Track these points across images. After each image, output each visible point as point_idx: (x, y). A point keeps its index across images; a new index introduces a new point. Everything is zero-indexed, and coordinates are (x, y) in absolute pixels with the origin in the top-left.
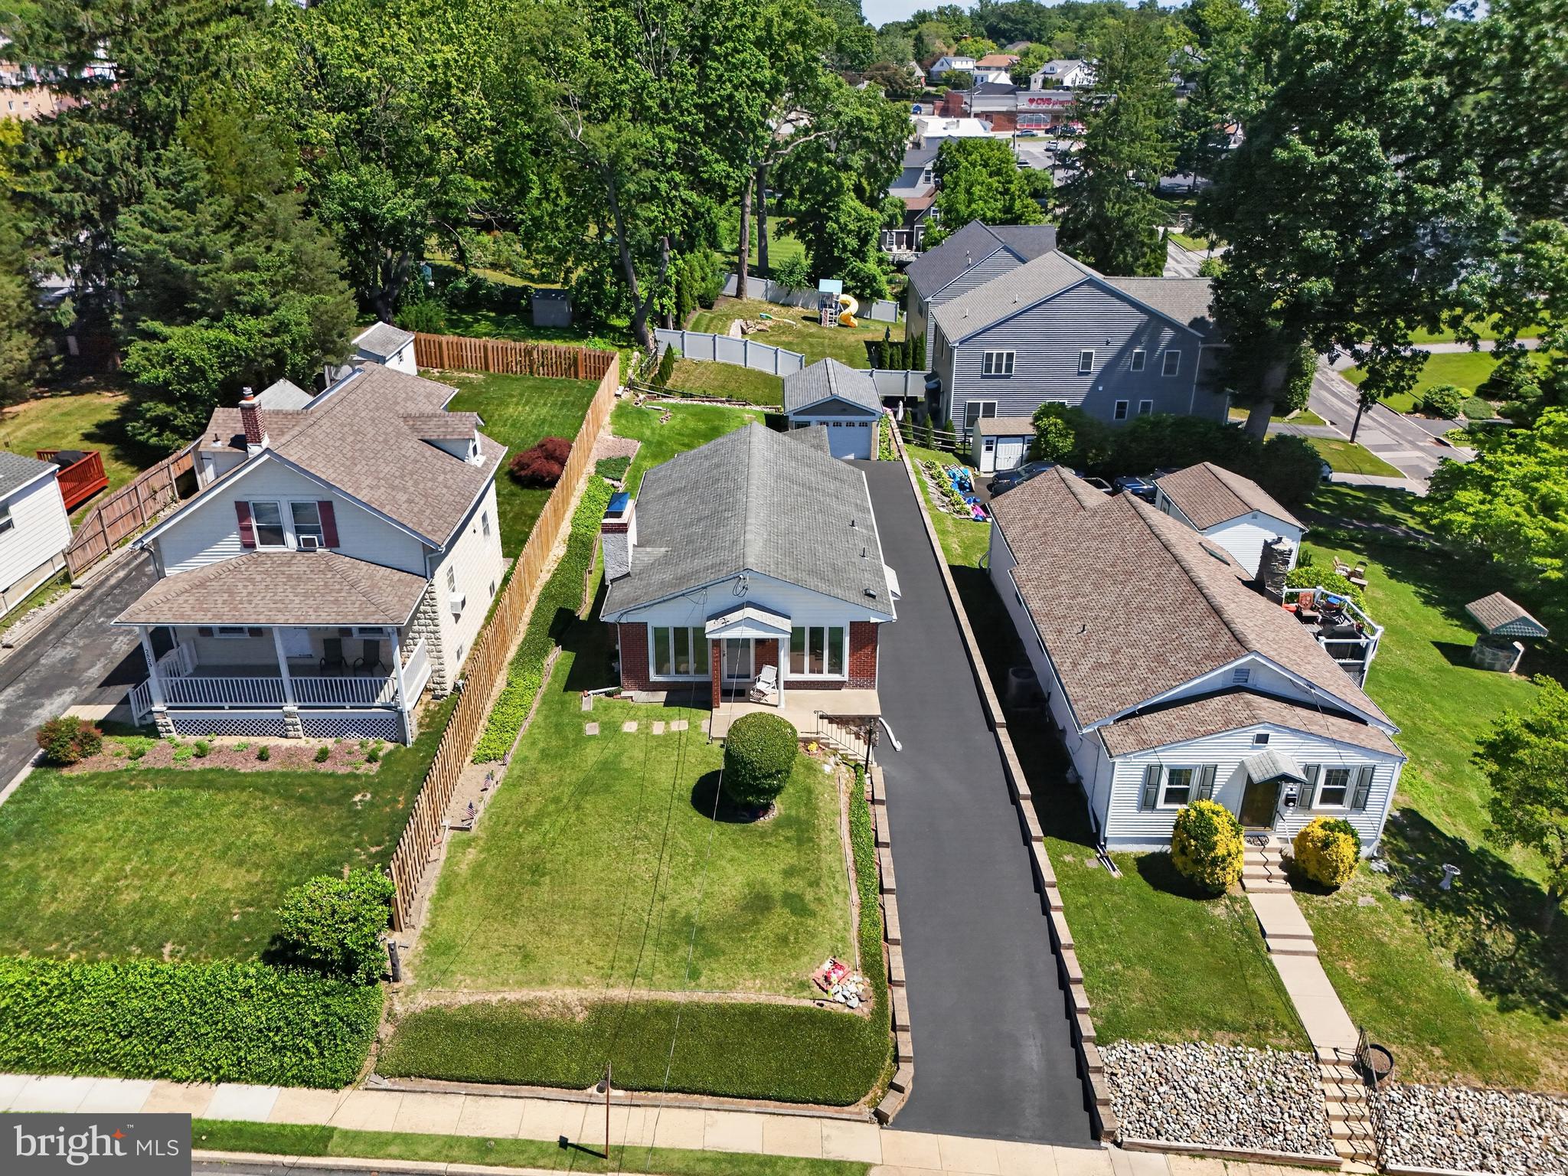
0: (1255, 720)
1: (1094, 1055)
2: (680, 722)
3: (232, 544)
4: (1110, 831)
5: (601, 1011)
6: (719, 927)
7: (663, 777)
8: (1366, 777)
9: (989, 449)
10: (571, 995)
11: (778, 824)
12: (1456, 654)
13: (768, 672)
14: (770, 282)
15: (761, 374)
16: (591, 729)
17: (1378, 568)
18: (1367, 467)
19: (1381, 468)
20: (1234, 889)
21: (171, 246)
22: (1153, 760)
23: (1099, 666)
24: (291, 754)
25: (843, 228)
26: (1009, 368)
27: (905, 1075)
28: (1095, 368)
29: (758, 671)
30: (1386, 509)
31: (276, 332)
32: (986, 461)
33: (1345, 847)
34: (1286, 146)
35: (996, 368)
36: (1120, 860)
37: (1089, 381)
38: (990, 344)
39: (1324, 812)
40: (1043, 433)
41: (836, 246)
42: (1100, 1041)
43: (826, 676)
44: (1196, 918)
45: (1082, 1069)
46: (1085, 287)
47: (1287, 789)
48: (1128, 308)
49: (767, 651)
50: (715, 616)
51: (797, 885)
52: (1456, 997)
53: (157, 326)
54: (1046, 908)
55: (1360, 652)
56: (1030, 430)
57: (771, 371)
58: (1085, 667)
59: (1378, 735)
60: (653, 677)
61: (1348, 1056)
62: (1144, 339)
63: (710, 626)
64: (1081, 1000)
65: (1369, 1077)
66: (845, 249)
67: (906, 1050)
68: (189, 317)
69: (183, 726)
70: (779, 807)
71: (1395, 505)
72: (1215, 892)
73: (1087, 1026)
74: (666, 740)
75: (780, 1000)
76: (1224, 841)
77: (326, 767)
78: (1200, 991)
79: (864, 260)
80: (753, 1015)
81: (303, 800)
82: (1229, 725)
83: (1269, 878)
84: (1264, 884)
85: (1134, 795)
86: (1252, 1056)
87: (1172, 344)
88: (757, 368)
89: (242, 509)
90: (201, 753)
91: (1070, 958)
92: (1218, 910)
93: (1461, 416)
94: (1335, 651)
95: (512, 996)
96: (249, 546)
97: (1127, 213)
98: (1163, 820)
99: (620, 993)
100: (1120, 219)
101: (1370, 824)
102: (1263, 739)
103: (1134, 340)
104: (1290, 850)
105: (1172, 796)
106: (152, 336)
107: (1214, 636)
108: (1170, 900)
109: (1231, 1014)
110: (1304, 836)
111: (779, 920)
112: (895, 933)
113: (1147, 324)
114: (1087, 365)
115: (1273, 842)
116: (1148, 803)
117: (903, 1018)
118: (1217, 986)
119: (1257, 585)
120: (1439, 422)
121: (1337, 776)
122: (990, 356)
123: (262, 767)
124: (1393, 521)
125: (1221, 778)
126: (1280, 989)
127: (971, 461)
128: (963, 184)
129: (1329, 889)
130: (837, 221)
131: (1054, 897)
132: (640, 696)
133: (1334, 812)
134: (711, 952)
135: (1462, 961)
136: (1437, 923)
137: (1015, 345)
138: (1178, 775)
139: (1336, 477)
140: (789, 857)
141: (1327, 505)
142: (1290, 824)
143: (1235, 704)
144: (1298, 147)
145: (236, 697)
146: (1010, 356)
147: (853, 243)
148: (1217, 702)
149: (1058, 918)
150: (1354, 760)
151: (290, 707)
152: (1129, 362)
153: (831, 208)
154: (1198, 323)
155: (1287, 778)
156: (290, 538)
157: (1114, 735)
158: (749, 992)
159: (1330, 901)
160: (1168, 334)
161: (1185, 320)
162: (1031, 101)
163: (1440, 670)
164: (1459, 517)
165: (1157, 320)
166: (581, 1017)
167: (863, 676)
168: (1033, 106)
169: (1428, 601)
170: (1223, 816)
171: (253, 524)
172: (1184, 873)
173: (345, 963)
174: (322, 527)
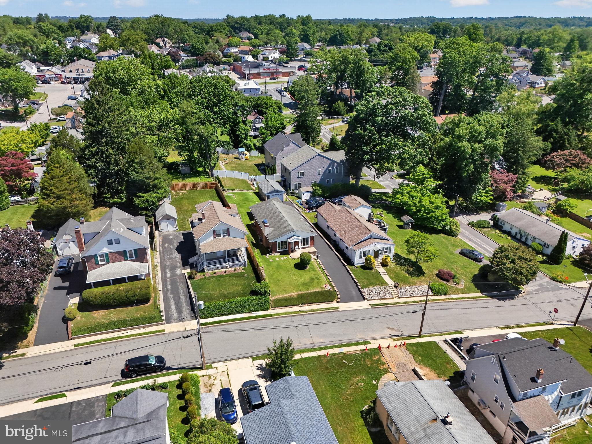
0: (374, 242)
1: (361, 290)
2: (285, 257)
3: (212, 238)
4: (356, 263)
5: (298, 295)
6: (309, 282)
7: (288, 265)
8: (390, 248)
9: (303, 195)
10: (294, 294)
11: (309, 269)
12: (401, 227)
13: (297, 247)
15: (239, 179)
16: (271, 260)
17: (385, 212)
18: (378, 187)
19: (381, 187)
20: (374, 268)
22: (361, 250)
23: (349, 238)
24: (229, 271)
25: (241, 133)
26: (303, 175)
27: (339, 296)
28: (321, 173)
29: (295, 247)
30: (384, 198)
32: (303, 197)
33: (389, 259)
34: (357, 130)
35: (301, 175)
36: (358, 267)
37: (320, 176)
38: (298, 170)
39: (385, 255)
40: (315, 190)
41: (240, 138)
42: (362, 289)
43: (306, 246)
44: (370, 273)
45: (361, 292)
46: (318, 156)
47: (380, 252)
49: (297, 243)
50: (289, 238)
51: (316, 276)
52: (406, 276)
53: (141, 194)
54: (350, 274)
55: (385, 230)
56: (312, 190)
57: (241, 178)
58: (347, 238)
59: (391, 242)
60: (278, 251)
61: (393, 285)
62: (331, 166)
63: (289, 240)
64: (358, 284)
65: (396, 287)
66: (242, 138)
67: (338, 293)
68: (148, 192)
69: (209, 270)
70: (308, 267)
71: (386, 196)
72: (372, 268)
73: (360, 287)
74: (285, 260)
76: (373, 260)
77: (236, 272)
78: (373, 281)
79: (247, 140)
80: (318, 292)
81: (237, 277)
82: (371, 243)
83: (379, 265)
85: (359, 256)
86: (382, 287)
87: (337, 167)
88: (237, 178)
89: (214, 232)
90: (215, 273)
91: (355, 280)
92: (373, 271)
93: (396, 171)
94: (382, 230)
95: (286, 295)
96: (215, 238)
97: (314, 124)
98: (363, 260)
99: (300, 293)
100: (312, 126)
101: (391, 255)
102: (376, 245)
103: (329, 166)
104: (381, 261)
105: (365, 256)
106: (140, 197)
107: (366, 230)
108: (366, 271)
109: (378, 283)
110: (383, 259)
111: (316, 281)
112: (331, 280)
113: (331, 163)
114: (319, 173)
115: (379, 260)
116: (361, 257)
117: (337, 290)
118: (375, 280)
119: (369, 221)
120: (391, 173)
121: (386, 249)
122: (299, 173)
123: (225, 274)
124: (386, 200)
125: (371, 252)
126: (383, 279)
127: (299, 198)
128: (270, 118)
129: (387, 266)
130: (239, 131)
131: (351, 272)
132: (276, 254)
133: (386, 254)
134: (309, 286)
135: (406, 272)
136: (402, 267)
137: (304, 170)
138: (365, 252)
139: (373, 190)
140: (314, 273)
141: (373, 198)
142: (381, 257)
143: (371, 240)
144: (360, 131)
145: (218, 263)
146: (303, 172)
147: (244, 136)
148: (368, 240)
149: (352, 275)
150: (388, 246)
151: (227, 263)
152: (328, 171)
153: (237, 128)
154: (341, 161)
155: (380, 250)
156: (222, 235)
157: (354, 248)
158: (317, 290)
159: (387, 267)
160: (336, 164)
161: (339, 161)
162: (264, 69)
163: (398, 230)
164: (397, 200)
165: (333, 162)
166: (296, 296)
167: (312, 245)
168: (265, 71)
169: (395, 217)
170: (372, 257)
171: (216, 234)
172: (367, 266)
173: (265, 293)
174: (227, 233)
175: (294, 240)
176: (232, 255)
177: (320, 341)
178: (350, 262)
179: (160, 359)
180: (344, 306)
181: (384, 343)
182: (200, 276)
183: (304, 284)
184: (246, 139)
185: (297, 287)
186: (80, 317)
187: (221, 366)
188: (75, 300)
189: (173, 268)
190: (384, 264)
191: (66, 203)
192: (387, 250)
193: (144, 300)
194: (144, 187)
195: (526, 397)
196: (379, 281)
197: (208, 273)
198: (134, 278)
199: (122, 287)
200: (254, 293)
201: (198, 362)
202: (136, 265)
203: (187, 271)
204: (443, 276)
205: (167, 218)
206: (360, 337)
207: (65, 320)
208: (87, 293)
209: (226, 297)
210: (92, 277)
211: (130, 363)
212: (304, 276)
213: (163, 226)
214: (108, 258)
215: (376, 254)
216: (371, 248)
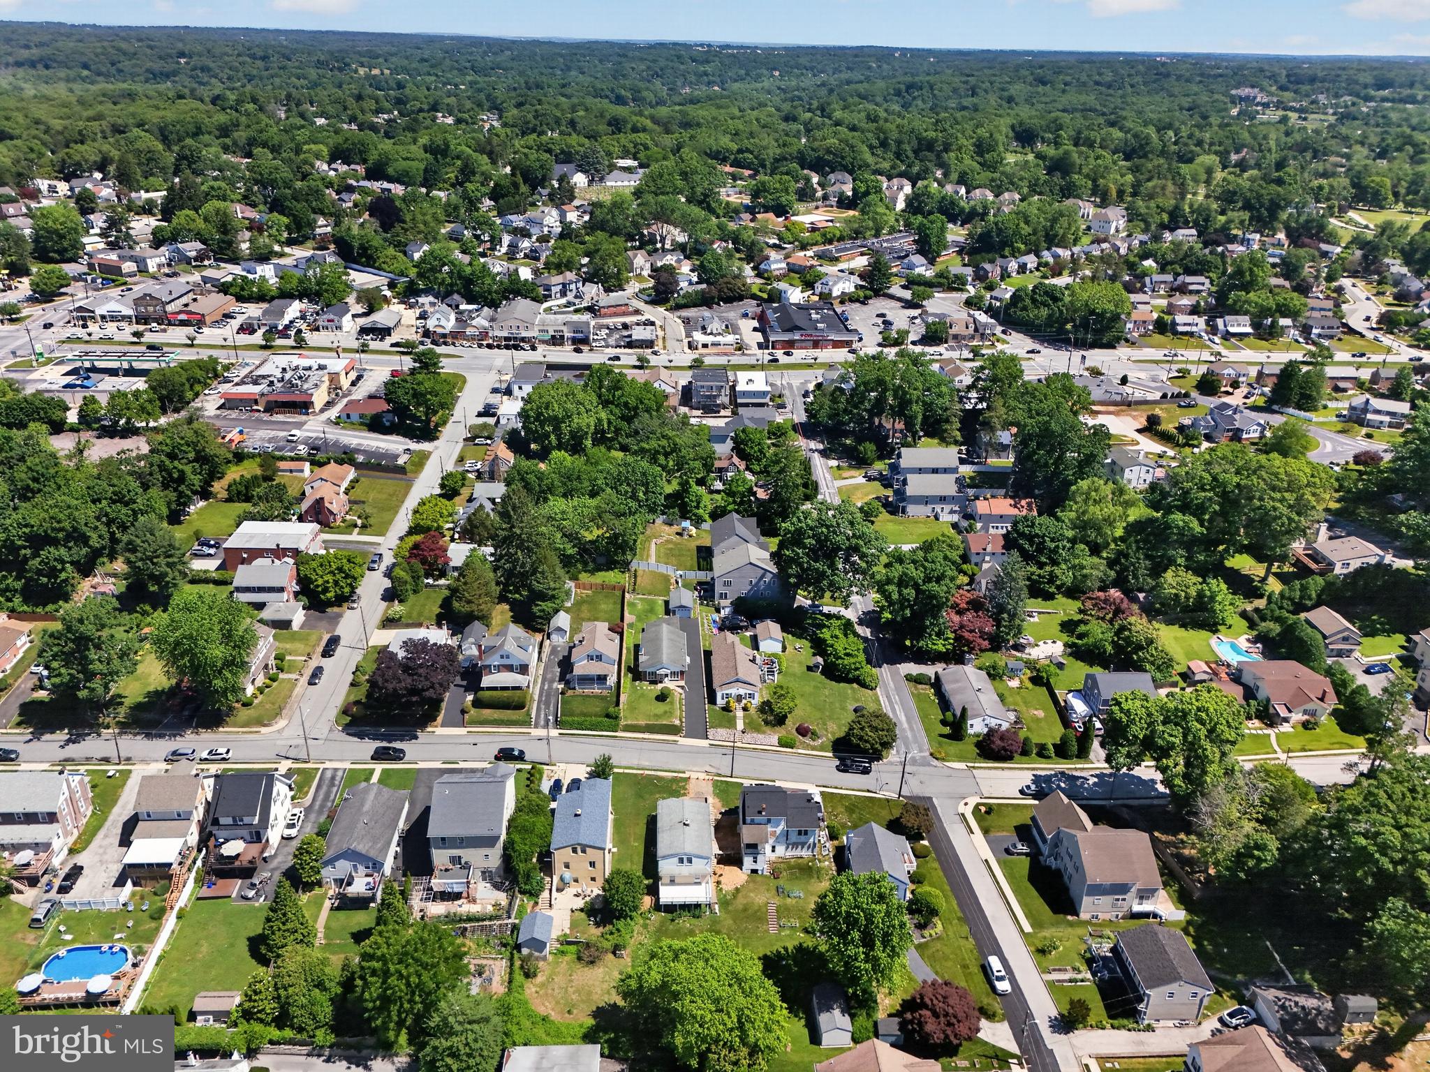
1: (708, 729)
2: (651, 687)
3: (586, 661)
4: (717, 703)
5: (646, 724)
7: (651, 695)
8: (755, 694)
11: (667, 702)
12: (809, 669)
13: (667, 678)
15: (662, 574)
16: (638, 688)
20: (733, 711)
22: (723, 692)
26: (731, 584)
27: (683, 731)
28: (754, 584)
29: (665, 678)
32: (722, 612)
33: (751, 705)
35: (728, 584)
36: (718, 707)
37: (752, 587)
38: (725, 578)
39: (748, 700)
43: (676, 679)
44: (727, 715)
45: (706, 731)
46: (749, 565)
47: (744, 697)
49: (666, 675)
51: (670, 709)
52: (761, 724)
57: (665, 572)
59: (757, 688)
60: (647, 680)
61: (745, 730)
63: (659, 671)
64: (708, 723)
65: (743, 732)
67: (684, 728)
68: (547, 602)
69: (579, 689)
70: (669, 700)
72: (730, 711)
73: (708, 727)
74: (649, 689)
75: (668, 723)
76: (734, 703)
77: (602, 694)
78: (724, 723)
80: (664, 725)
81: (601, 699)
82: (738, 687)
85: (722, 697)
86: (731, 730)
87: (773, 578)
88: (662, 571)
90: (583, 692)
91: (708, 719)
92: (730, 714)
95: (635, 723)
96: (588, 662)
98: (725, 701)
99: (649, 722)
101: (755, 702)
104: (742, 706)
105: (727, 697)
108: (724, 712)
110: (745, 704)
111: (667, 714)
112: (684, 716)
114: (751, 583)
115: (740, 704)
116: (723, 699)
117: (684, 725)
118: (728, 722)
121: (751, 694)
122: (725, 581)
125: (735, 695)
126: (737, 723)
127: (719, 611)
129: (747, 711)
131: (708, 712)
132: (644, 683)
133: (750, 700)
134: (661, 717)
135: (765, 720)
136: (762, 715)
137: (732, 578)
138: (729, 694)
140: (670, 707)
142: (744, 702)
143: (736, 684)
145: (588, 684)
146: (731, 581)
149: (707, 714)
150: (754, 692)
151: (596, 686)
152: (762, 582)
155: (744, 695)
156: (595, 660)
158: (663, 722)
160: (771, 576)
161: (775, 572)
162: (802, 335)
165: (768, 572)
167: (682, 679)
168: (803, 338)
171: (590, 658)
172: (727, 709)
173: (616, 718)
174: (599, 658)
175: (662, 672)
176: (602, 679)
177: (646, 764)
178: (712, 700)
179: (522, 752)
180: (683, 741)
181: (694, 775)
182: (570, 692)
183: (656, 715)
184: (698, 507)
185: (649, 717)
186: (473, 711)
187: (562, 766)
188: (470, 698)
189: (552, 681)
190: (745, 709)
191: (474, 607)
192: (751, 696)
193: (520, 706)
194: (543, 597)
195: (753, 822)
196: (731, 724)
197: (579, 691)
198: (518, 688)
199: (506, 694)
200: (608, 716)
201: (546, 760)
202: (519, 677)
203: (561, 686)
204: (802, 731)
205: (559, 629)
206: (681, 767)
207: (463, 712)
208: (481, 693)
209: (585, 715)
210: (487, 681)
211: (501, 750)
212: (661, 707)
213: (554, 637)
214: (499, 668)
215: (739, 698)
216: (734, 691)
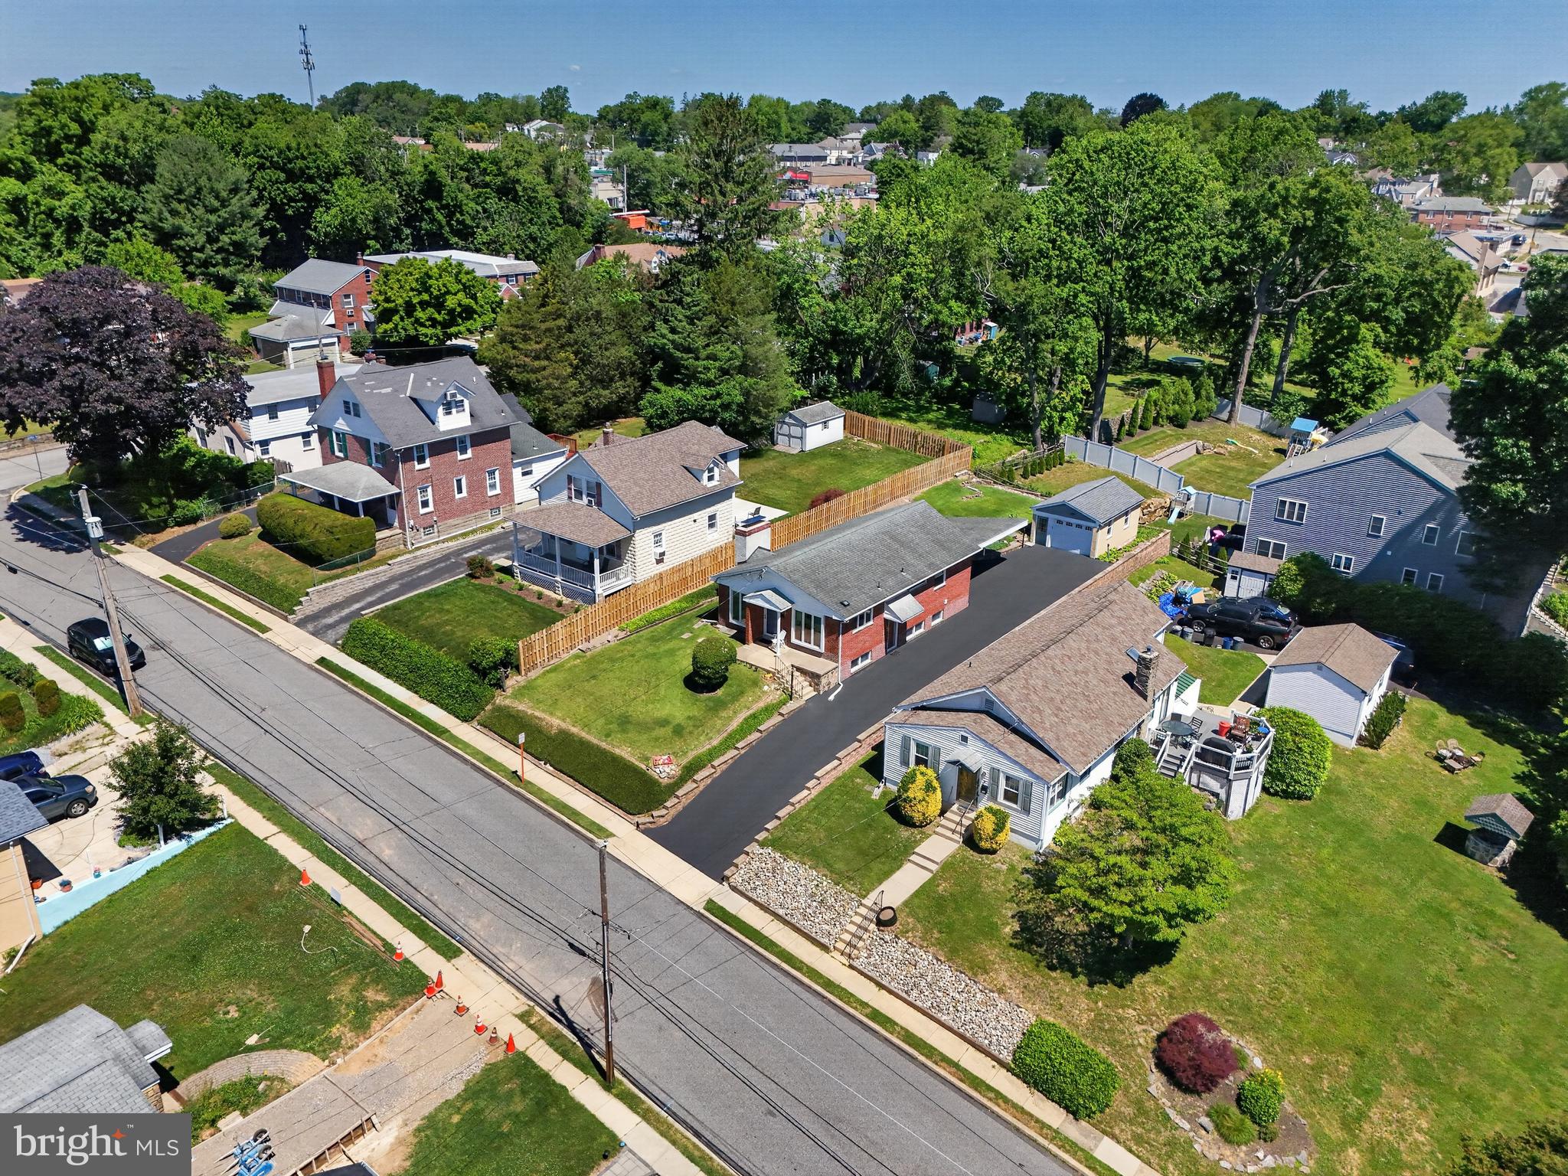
3: (564, 496)
4: (886, 773)
5: (564, 735)
6: (637, 724)
9: (1234, 578)
10: (557, 722)
11: (709, 699)
14: (1266, 414)
16: (687, 634)
21: (673, 342)
24: (551, 600)
26: (1300, 517)
27: (659, 813)
28: (1385, 533)
31: (713, 398)
32: (1230, 588)
35: (1290, 514)
36: (885, 793)
37: (1380, 544)
38: (1283, 493)
39: (999, 803)
41: (1335, 390)
42: (760, 844)
44: (887, 830)
46: (1382, 459)
47: (983, 781)
48: (1424, 484)
49: (784, 620)
51: (689, 724)
56: (1275, 570)
57: (1154, 484)
60: (731, 620)
61: (879, 907)
62: (1440, 515)
63: (748, 595)
70: (718, 693)
75: (633, 760)
77: (558, 608)
80: (616, 760)
83: (954, 831)
84: (949, 834)
85: (898, 753)
86: (828, 884)
88: (1144, 480)
89: (570, 479)
92: (906, 833)
95: (537, 714)
96: (570, 498)
99: (574, 730)
101: (1032, 825)
102: (964, 739)
103: (1429, 514)
105: (919, 762)
108: (885, 817)
111: (664, 732)
113: (1444, 502)
114: (1377, 528)
115: (972, 813)
116: (905, 761)
121: (1012, 782)
122: (1283, 503)
123: (536, 601)
125: (943, 759)
126: (888, 874)
132: (724, 629)
134: (624, 731)
137: (1308, 498)
140: (700, 713)
142: (983, 805)
145: (540, 566)
146: (1302, 507)
148: (966, 715)
150: (1022, 775)
151: (557, 577)
152: (1421, 535)
153: (1338, 355)
155: (983, 773)
156: (585, 498)
158: (624, 752)
165: (1453, 500)
166: (554, 731)
167: (831, 652)
171: (573, 488)
174: (596, 495)
182: (496, 579)
197: (517, 582)
212: (667, 705)
214: (345, 447)
